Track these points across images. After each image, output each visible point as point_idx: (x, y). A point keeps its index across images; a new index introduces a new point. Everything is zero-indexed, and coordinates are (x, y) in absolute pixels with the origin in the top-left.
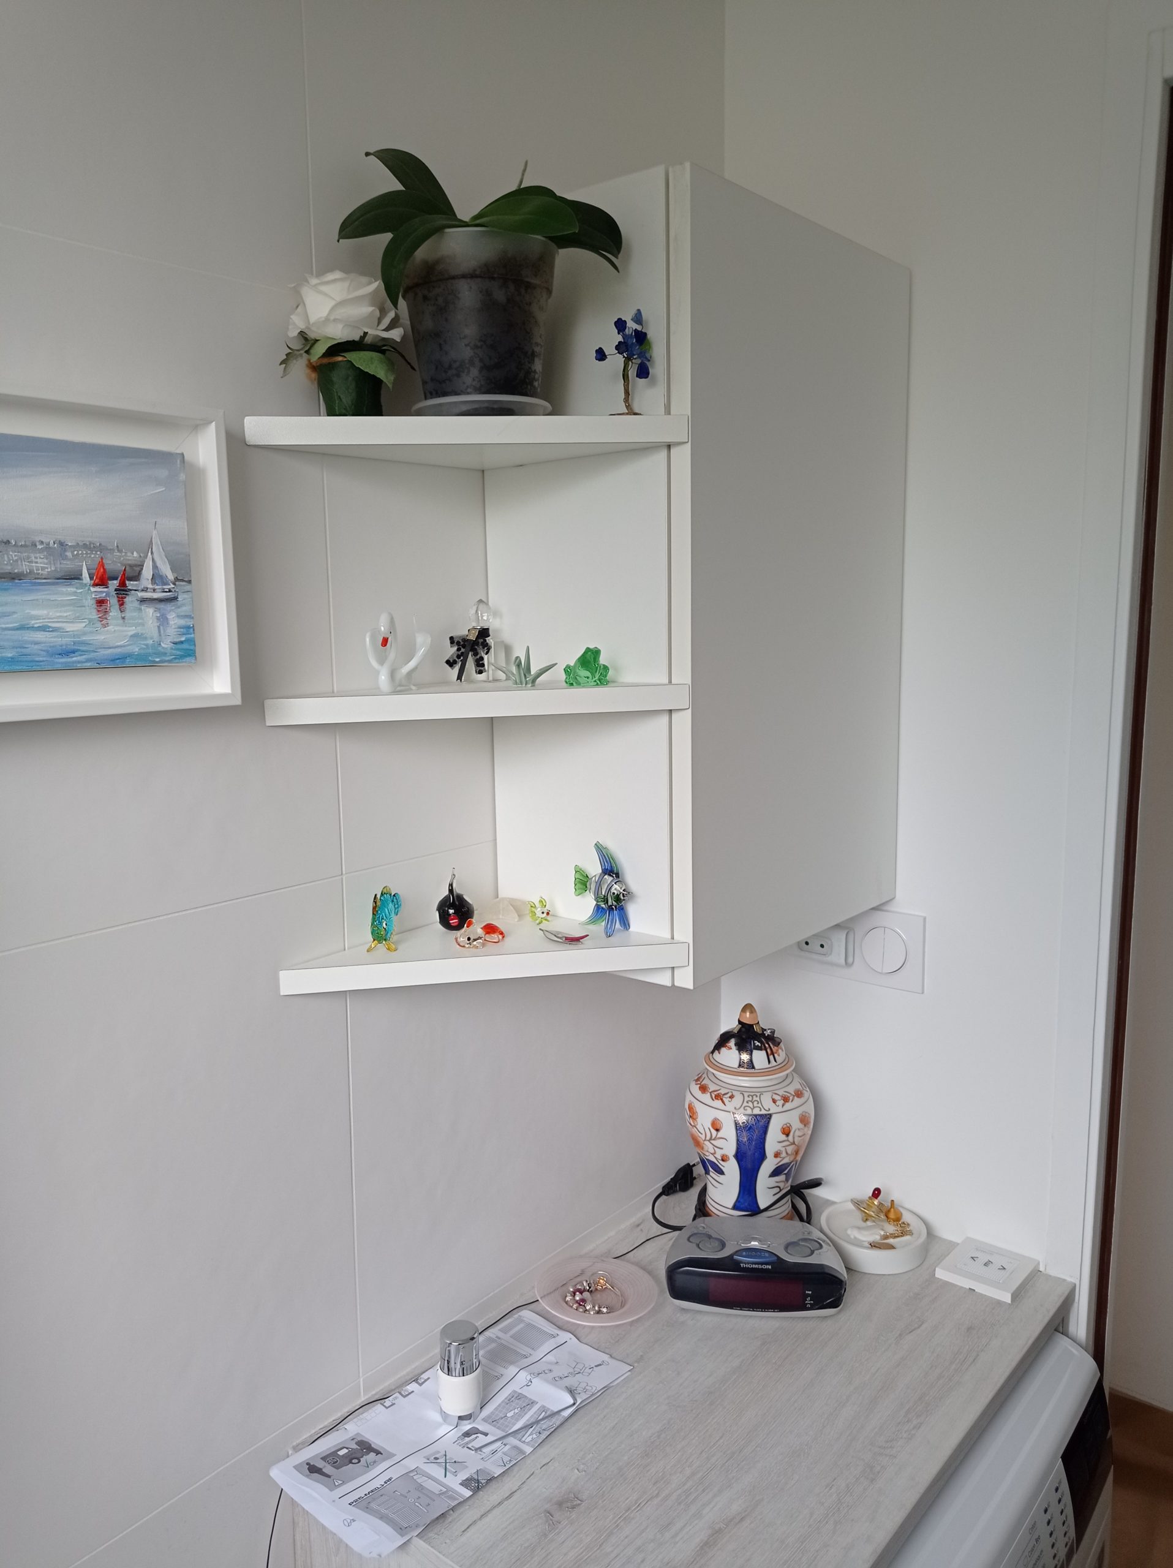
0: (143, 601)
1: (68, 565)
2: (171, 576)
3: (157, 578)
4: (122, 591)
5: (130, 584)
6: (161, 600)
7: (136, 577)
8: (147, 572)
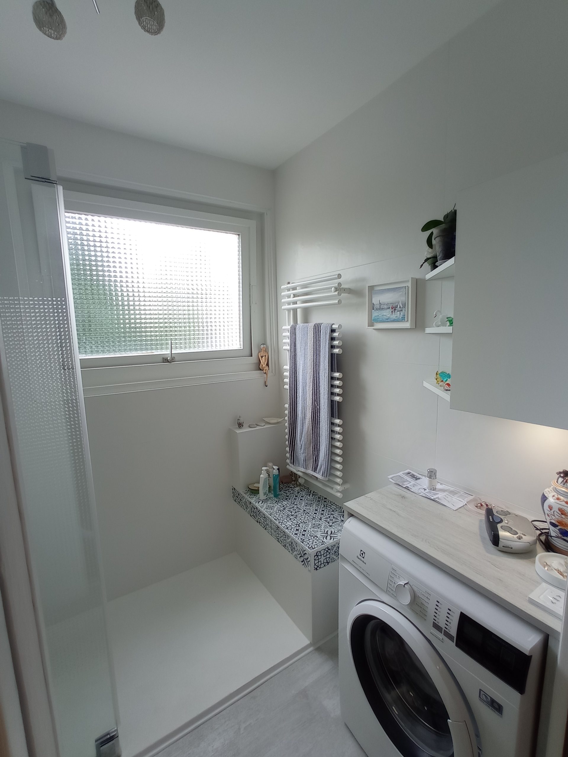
0: (398, 311)
1: (389, 306)
2: (402, 307)
3: (400, 307)
4: (395, 310)
5: (396, 309)
6: (400, 311)
7: (397, 307)
8: (399, 306)
